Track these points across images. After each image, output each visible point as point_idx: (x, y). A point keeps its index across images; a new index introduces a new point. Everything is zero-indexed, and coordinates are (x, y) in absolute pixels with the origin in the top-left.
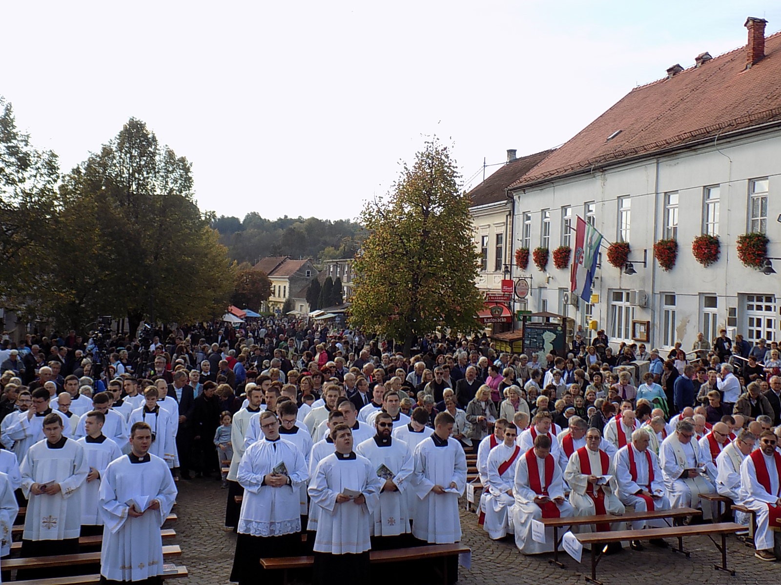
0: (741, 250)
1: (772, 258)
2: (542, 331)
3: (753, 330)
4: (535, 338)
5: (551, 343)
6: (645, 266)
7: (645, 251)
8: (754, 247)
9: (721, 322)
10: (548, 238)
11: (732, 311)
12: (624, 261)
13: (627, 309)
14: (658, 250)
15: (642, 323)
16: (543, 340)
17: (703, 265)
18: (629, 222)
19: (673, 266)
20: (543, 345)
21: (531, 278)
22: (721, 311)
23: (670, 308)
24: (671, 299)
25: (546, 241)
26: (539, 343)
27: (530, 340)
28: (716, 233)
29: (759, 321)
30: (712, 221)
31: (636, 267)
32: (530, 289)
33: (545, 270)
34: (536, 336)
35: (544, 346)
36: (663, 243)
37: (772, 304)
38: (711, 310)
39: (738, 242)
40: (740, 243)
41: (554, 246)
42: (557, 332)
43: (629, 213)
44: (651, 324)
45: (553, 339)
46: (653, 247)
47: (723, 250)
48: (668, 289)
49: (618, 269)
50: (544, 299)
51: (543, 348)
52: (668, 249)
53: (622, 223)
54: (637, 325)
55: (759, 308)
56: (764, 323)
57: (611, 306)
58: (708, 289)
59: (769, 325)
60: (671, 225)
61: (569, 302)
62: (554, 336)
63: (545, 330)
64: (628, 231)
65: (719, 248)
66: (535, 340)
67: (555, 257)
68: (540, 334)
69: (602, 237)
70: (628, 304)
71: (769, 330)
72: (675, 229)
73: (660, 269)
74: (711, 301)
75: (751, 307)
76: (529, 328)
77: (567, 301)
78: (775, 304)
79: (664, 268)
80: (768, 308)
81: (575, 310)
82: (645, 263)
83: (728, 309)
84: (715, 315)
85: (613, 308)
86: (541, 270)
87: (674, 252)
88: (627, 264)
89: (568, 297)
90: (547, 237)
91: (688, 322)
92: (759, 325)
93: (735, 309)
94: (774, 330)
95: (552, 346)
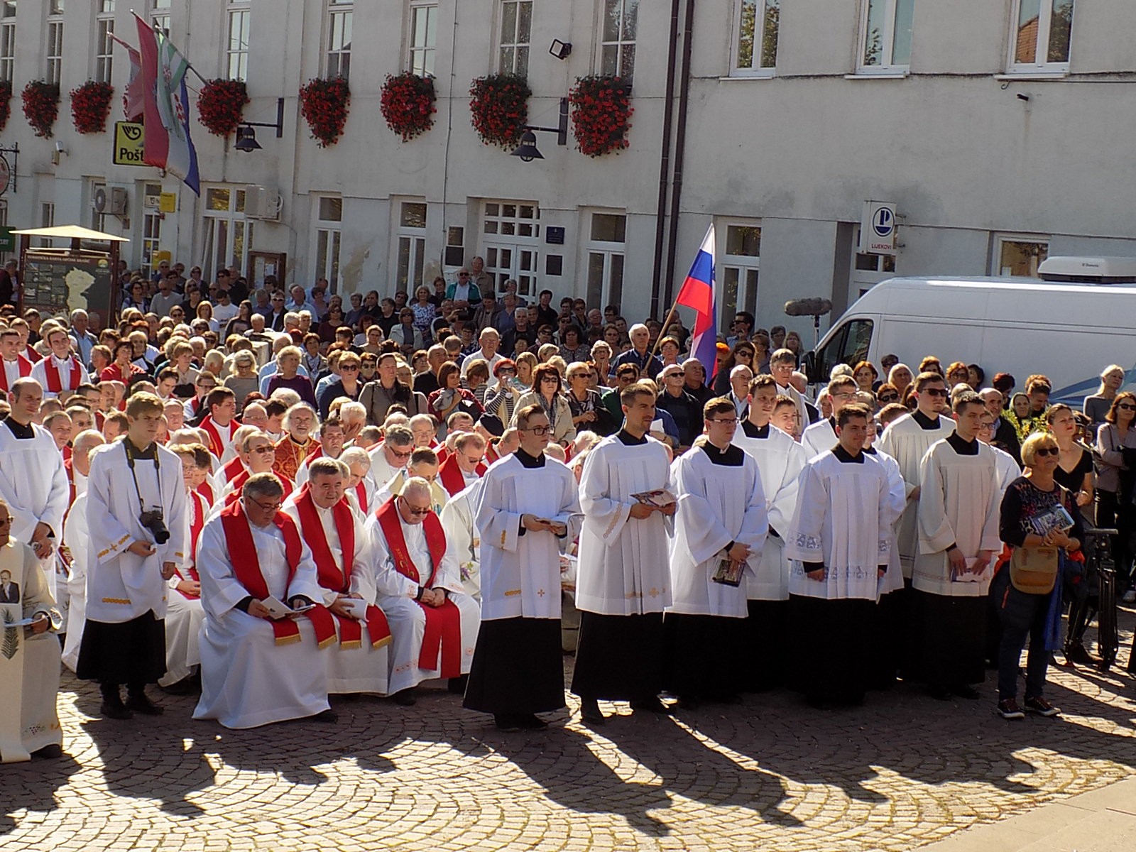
0: (476, 108)
1: (537, 129)
2: (64, 268)
3: (494, 274)
4: (50, 284)
5: (82, 294)
6: (280, 135)
7: (281, 101)
8: (503, 103)
9: (433, 255)
10: (59, 60)
11: (457, 234)
12: (233, 121)
13: (239, 226)
14: (309, 99)
15: (270, 257)
16: (67, 288)
17: (401, 137)
18: (246, 39)
19: (339, 137)
20: (65, 300)
21: (16, 151)
22: (434, 235)
23: (331, 226)
24: (333, 208)
25: (54, 67)
26: (57, 295)
27: (38, 289)
28: (430, 71)
29: (507, 254)
30: (423, 45)
31: (261, 135)
32: (12, 177)
33: (50, 135)
34: (49, 279)
35: (69, 302)
36: (318, 86)
37: (532, 222)
38: (414, 233)
39: (473, 92)
40: (476, 94)
41: (74, 78)
42: (98, 270)
43: (247, 16)
44: (287, 258)
45: (88, 287)
46: (298, 93)
47: (441, 105)
48: (329, 185)
49: (222, 138)
50: (47, 201)
51: (66, 306)
52: (330, 99)
53: (230, 39)
54: (259, 261)
55: (508, 229)
56: (516, 260)
57: (201, 220)
58: (411, 187)
59: (526, 264)
60: (337, 47)
61: (107, 209)
62: (91, 280)
63: (70, 267)
64: (245, 57)
65: (434, 103)
66: (48, 288)
67: (75, 106)
68: (60, 276)
69: (188, 66)
70: (240, 216)
71: (525, 273)
72: (346, 57)
73: (310, 142)
74: (416, 212)
75: (491, 227)
76: (33, 261)
77: (101, 206)
78: (538, 222)
79: (320, 141)
80: (525, 230)
81: (121, 225)
82: (279, 126)
83: (448, 230)
84: (421, 242)
85: (206, 224)
86: (39, 135)
88: (240, 130)
89: (104, 201)
90: (56, 58)
91: (367, 256)
92: (506, 264)
93: (462, 229)
94: (535, 274)
95: (86, 300)
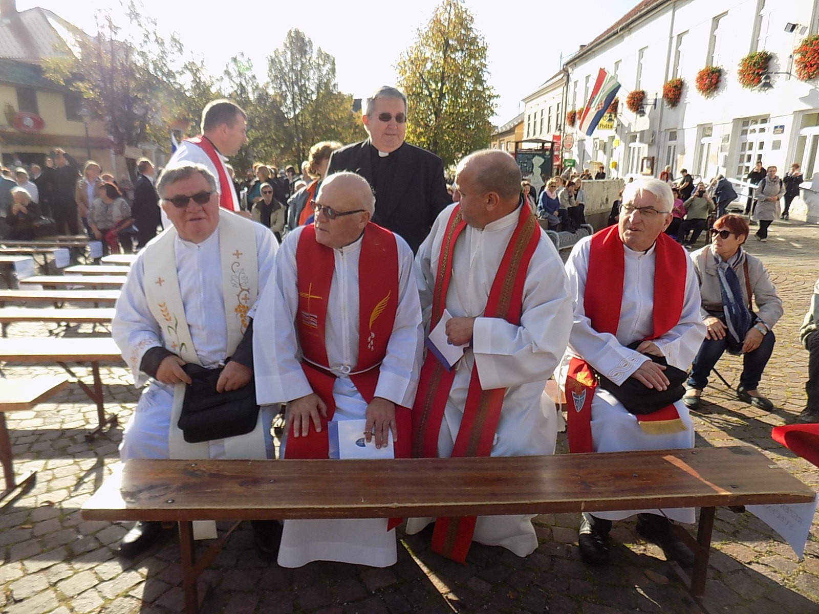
0: (741, 72)
1: (772, 73)
2: (532, 156)
3: (744, 155)
4: (526, 163)
5: (539, 167)
6: (656, 107)
7: (657, 94)
8: (755, 66)
11: (726, 138)
12: (639, 105)
13: (639, 148)
14: (666, 90)
15: (649, 160)
16: (533, 165)
17: (704, 97)
19: (678, 103)
20: (532, 169)
22: (715, 139)
23: (673, 143)
24: (674, 135)
26: (529, 168)
28: (720, 64)
29: (751, 144)
31: (647, 109)
34: (526, 161)
35: (534, 170)
36: (671, 83)
37: (766, 126)
38: (706, 140)
40: (741, 66)
42: (545, 157)
44: (655, 159)
45: (541, 164)
46: (663, 88)
48: (672, 126)
49: (635, 113)
51: (532, 172)
52: (675, 87)
54: (645, 161)
55: (754, 131)
56: (756, 146)
57: (627, 148)
58: (706, 120)
59: (761, 148)
62: (543, 161)
63: (534, 156)
65: (720, 77)
66: (525, 165)
68: (530, 159)
70: (640, 144)
71: (760, 152)
73: (667, 107)
74: (708, 131)
75: (745, 132)
76: (520, 154)
78: (769, 125)
79: (670, 107)
80: (762, 130)
82: (656, 104)
83: (722, 137)
84: (709, 145)
85: (628, 150)
87: (680, 90)
92: (751, 148)
93: (729, 135)
94: (766, 151)
